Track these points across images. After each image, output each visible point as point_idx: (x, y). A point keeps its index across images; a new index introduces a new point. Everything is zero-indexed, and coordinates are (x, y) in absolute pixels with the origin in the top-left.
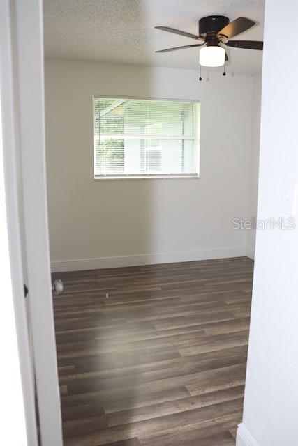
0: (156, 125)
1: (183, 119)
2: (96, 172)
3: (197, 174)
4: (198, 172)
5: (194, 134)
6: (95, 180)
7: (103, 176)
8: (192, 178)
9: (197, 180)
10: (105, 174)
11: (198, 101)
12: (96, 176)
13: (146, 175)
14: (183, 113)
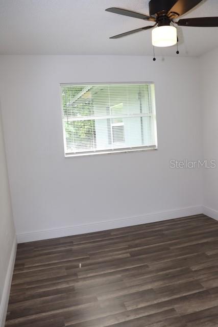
0: (116, 105)
1: (140, 99)
2: (66, 151)
3: (155, 146)
4: (156, 144)
5: (151, 111)
6: (66, 158)
7: (73, 153)
8: (151, 150)
9: (155, 151)
10: (75, 152)
11: (152, 82)
12: (67, 154)
13: (111, 150)
14: (140, 94)
